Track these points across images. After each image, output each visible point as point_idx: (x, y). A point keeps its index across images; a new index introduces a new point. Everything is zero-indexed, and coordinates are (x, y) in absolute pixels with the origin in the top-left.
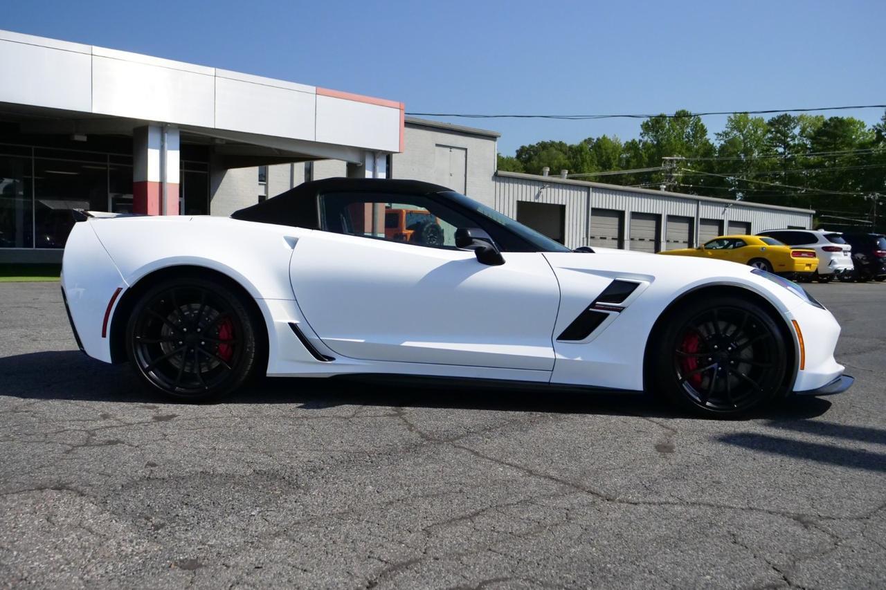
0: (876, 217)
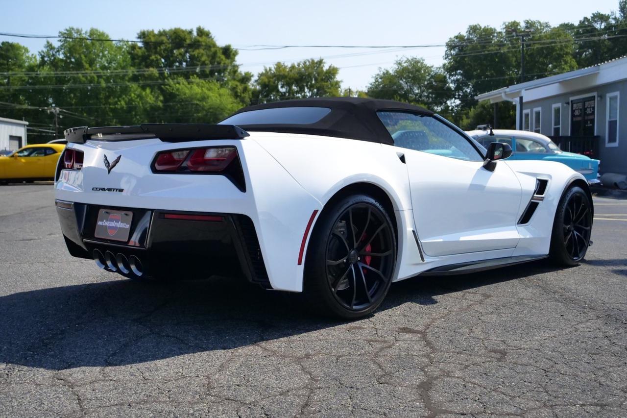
0: (58, 128)
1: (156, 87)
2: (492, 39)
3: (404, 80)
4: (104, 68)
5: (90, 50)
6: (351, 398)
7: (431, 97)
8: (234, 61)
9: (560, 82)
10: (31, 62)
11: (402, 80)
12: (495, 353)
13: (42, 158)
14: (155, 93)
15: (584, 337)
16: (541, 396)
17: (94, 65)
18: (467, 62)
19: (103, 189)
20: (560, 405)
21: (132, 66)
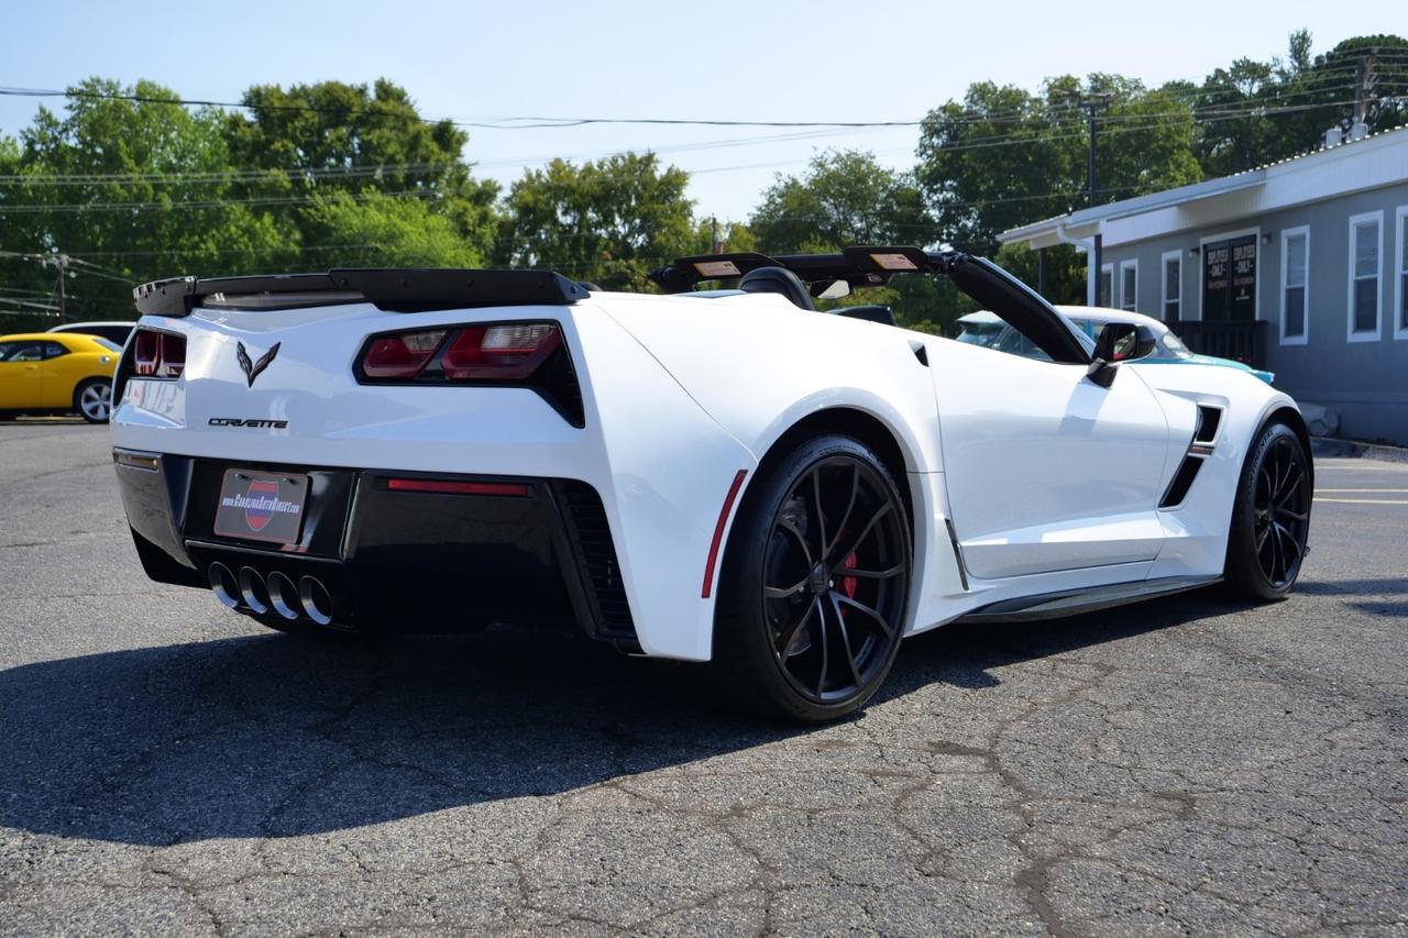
0: (67, 300)
1: (286, 212)
2: (1020, 113)
3: (832, 201)
4: (168, 168)
5: (138, 128)
6: (867, 912)
7: (890, 238)
8: (459, 155)
9: (1178, 205)
10: (5, 154)
11: (827, 201)
12: (1168, 799)
13: (35, 365)
14: (282, 223)
15: (1355, 761)
16: (1308, 902)
17: (146, 162)
18: (966, 163)
19: (237, 423)
20: (1359, 923)
21: (230, 164)
